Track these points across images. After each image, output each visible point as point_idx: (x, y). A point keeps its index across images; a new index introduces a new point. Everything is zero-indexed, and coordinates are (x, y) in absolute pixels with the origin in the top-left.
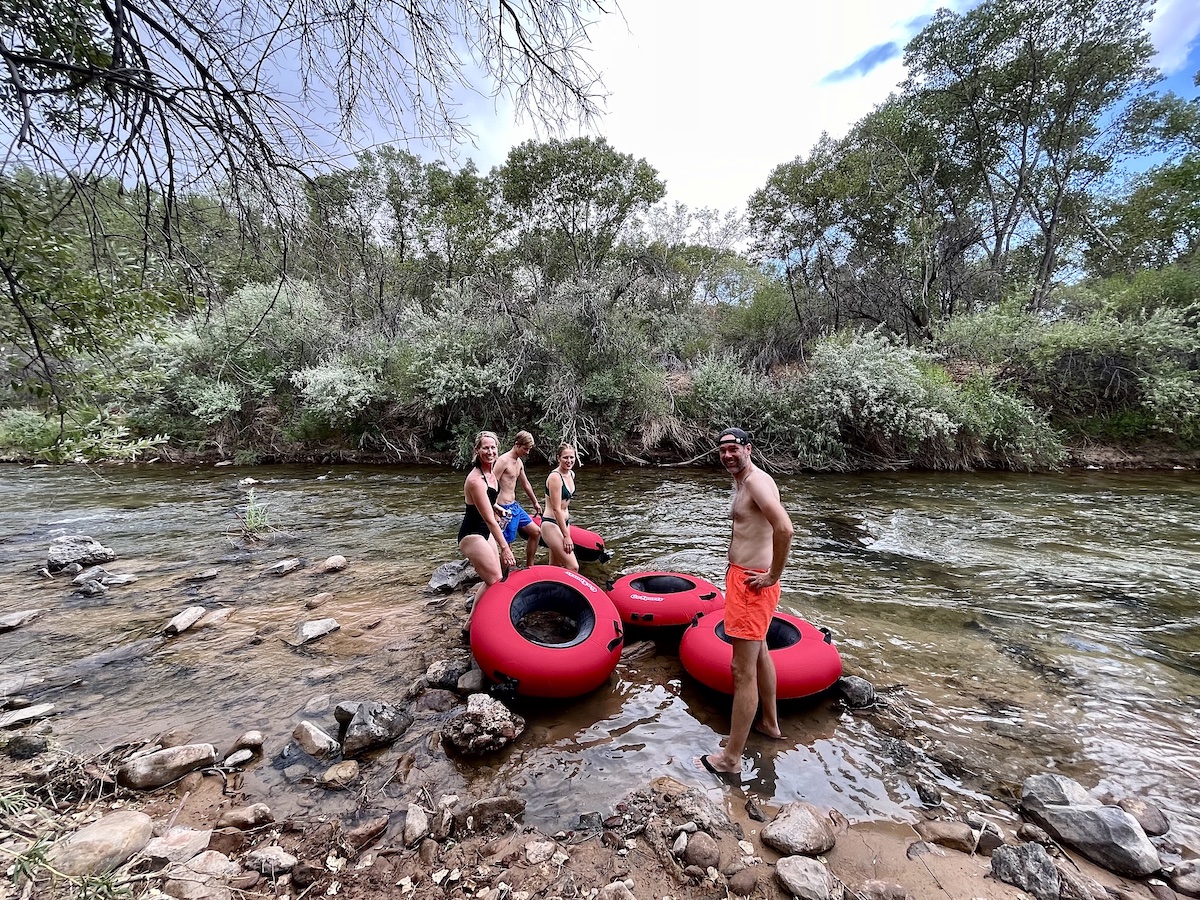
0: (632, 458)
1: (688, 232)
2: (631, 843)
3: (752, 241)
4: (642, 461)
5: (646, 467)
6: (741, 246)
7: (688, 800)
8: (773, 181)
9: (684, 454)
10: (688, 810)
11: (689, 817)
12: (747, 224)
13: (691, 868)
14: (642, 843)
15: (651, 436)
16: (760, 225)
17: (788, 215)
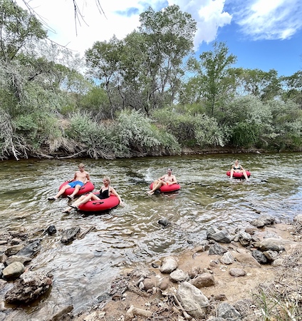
0: (44, 155)
1: (58, 57)
2: (125, 295)
3: (88, 69)
4: (50, 157)
5: (52, 159)
6: (83, 70)
7: (137, 272)
8: (95, 47)
9: (69, 153)
10: (138, 275)
11: (139, 277)
12: (85, 61)
13: (148, 291)
14: (129, 292)
15: (54, 146)
16: (91, 63)
17: (101, 62)
